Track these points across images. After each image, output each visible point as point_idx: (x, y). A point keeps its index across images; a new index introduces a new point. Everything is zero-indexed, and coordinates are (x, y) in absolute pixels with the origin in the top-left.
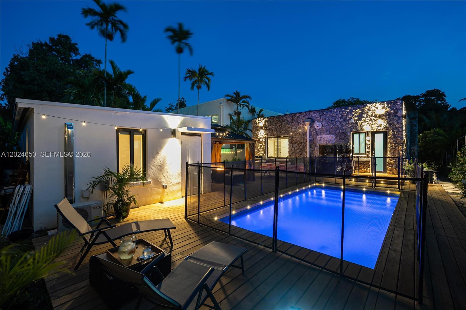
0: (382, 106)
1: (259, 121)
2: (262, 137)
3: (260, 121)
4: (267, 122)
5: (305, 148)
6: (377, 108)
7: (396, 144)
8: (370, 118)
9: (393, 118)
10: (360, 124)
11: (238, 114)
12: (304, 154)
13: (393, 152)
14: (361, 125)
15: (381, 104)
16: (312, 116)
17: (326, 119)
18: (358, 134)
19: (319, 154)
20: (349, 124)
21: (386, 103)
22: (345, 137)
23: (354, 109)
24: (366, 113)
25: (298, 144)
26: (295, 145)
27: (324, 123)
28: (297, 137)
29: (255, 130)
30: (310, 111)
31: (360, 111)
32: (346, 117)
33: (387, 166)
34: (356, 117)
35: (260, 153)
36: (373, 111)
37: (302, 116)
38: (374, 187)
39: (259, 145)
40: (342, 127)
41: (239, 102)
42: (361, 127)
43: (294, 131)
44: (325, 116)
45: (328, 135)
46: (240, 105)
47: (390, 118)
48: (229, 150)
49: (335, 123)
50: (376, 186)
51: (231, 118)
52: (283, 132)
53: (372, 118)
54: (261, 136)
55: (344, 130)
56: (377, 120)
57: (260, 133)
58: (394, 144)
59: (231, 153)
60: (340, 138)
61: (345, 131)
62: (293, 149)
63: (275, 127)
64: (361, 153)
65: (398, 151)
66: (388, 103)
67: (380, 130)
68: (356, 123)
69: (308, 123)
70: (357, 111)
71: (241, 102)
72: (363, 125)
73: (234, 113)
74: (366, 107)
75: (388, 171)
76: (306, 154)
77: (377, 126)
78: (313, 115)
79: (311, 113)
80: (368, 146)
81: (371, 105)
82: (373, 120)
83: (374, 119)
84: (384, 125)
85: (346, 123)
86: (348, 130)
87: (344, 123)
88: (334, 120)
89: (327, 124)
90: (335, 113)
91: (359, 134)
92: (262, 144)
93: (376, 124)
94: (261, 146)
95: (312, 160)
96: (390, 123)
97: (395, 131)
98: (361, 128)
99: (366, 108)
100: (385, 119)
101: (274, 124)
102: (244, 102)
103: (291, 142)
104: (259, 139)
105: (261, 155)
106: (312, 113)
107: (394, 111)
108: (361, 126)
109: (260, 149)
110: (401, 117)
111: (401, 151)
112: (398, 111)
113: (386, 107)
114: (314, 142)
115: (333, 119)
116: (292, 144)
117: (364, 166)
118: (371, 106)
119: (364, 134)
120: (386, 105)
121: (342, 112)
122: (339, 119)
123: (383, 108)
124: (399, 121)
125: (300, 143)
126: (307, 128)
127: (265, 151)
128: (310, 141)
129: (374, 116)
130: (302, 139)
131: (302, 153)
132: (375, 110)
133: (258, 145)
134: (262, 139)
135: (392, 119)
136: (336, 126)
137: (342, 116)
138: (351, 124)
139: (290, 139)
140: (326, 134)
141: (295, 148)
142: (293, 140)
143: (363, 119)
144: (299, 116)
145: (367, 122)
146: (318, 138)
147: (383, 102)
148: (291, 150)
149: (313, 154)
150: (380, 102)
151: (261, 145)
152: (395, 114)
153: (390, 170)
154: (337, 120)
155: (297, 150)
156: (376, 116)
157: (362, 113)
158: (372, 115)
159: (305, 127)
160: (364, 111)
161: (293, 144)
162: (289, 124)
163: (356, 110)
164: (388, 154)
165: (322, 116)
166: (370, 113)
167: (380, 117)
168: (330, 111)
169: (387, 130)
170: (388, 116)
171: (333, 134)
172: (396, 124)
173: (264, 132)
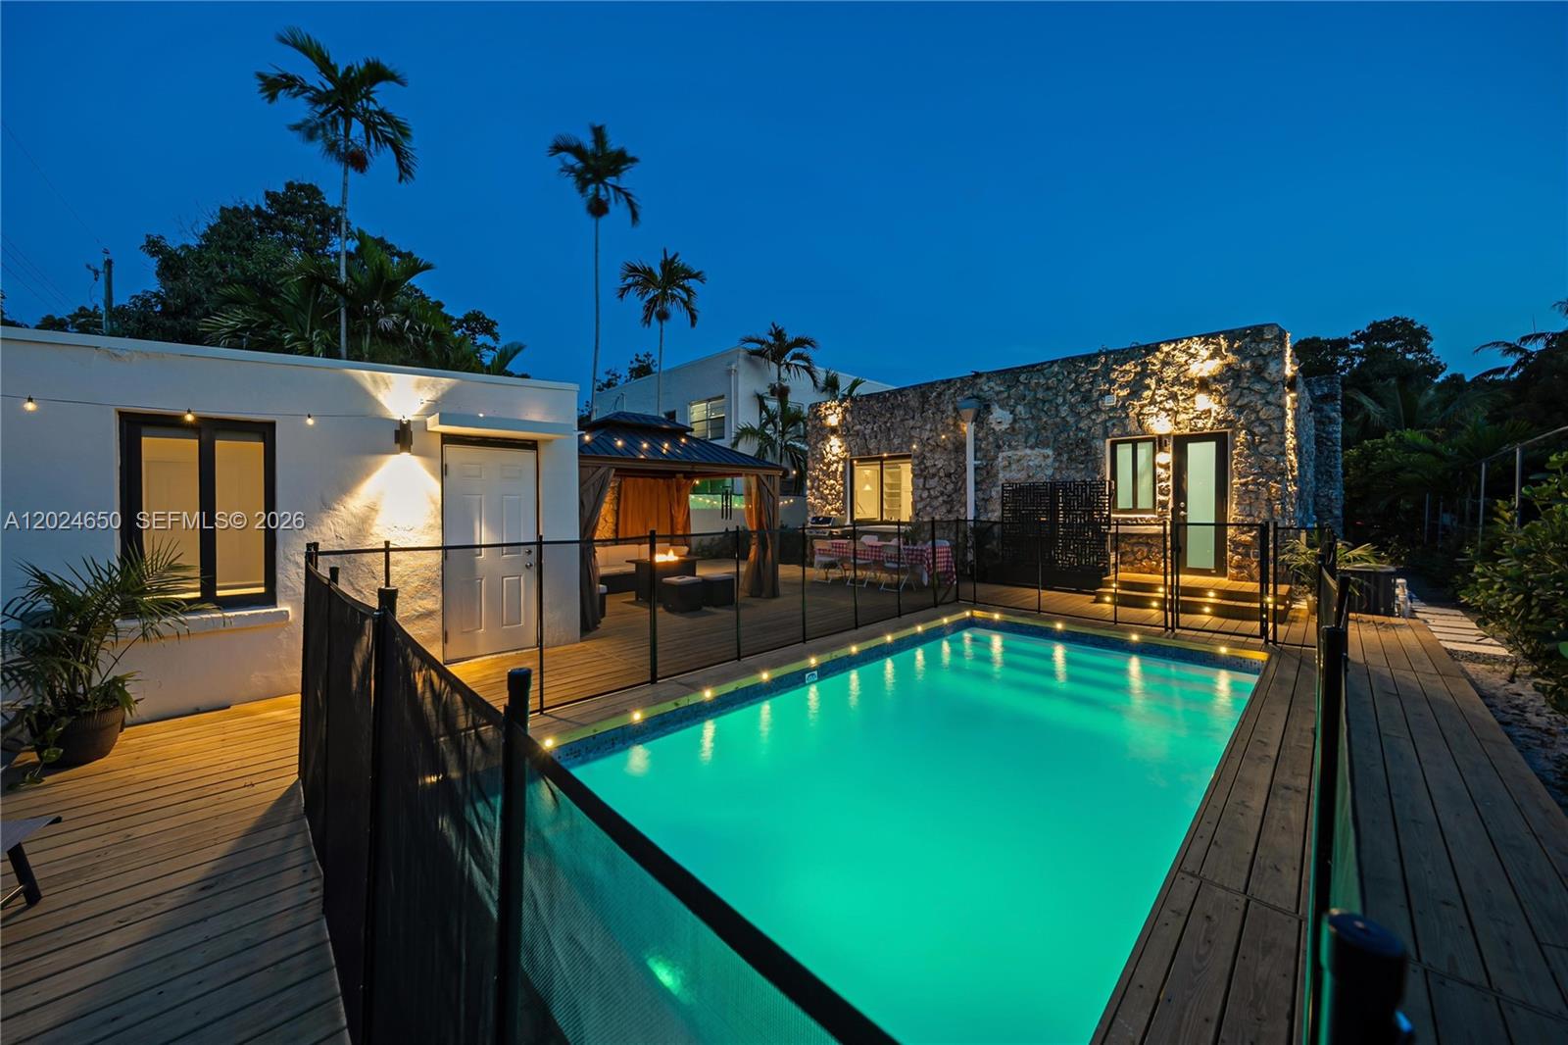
0: (1212, 347)
1: (826, 409)
2: (835, 458)
3: (830, 412)
4: (851, 412)
5: (962, 492)
6: (1193, 356)
7: (1261, 474)
8: (1171, 389)
9: (1248, 388)
10: (1137, 410)
11: (781, 393)
12: (958, 511)
13: (1250, 504)
14: (1139, 414)
15: (1206, 343)
16: (981, 390)
17: (1024, 400)
18: (1130, 445)
19: (1003, 510)
20: (1098, 410)
21: (1224, 339)
22: (1087, 454)
23: (1116, 362)
24: (1155, 374)
25: (940, 478)
26: (932, 483)
27: (1020, 408)
28: (936, 456)
29: (815, 436)
30: (977, 375)
31: (1136, 367)
32: (1090, 391)
33: (1229, 553)
34: (1121, 387)
35: (830, 508)
36: (1182, 366)
37: (952, 391)
38: (1173, 631)
39: (827, 482)
40: (1077, 422)
41: (783, 357)
42: (1139, 421)
43: (928, 439)
44: (1022, 388)
45: (1032, 448)
46: (788, 365)
47: (1237, 388)
49: (1053, 409)
50: (1178, 627)
51: (763, 407)
52: (896, 441)
53: (1175, 389)
54: (833, 456)
55: (1083, 431)
56: (1193, 396)
57: (831, 447)
58: (1251, 477)
60: (1069, 458)
61: (1088, 435)
62: (925, 494)
63: (873, 429)
64: (1139, 507)
65: (1269, 500)
66: (1231, 336)
67: (1205, 431)
68: (1124, 407)
69: (969, 413)
70: (1127, 367)
71: (788, 358)
72: (1145, 414)
73: (769, 390)
74: (1158, 354)
75: (1231, 571)
76: (962, 510)
77: (1194, 418)
78: (987, 387)
79: (978, 381)
80: (1164, 484)
81: (1173, 345)
82: (1180, 398)
83: (1182, 394)
84: (1218, 414)
85: (1089, 409)
86: (1098, 430)
87: (1084, 409)
88: (1051, 401)
89: (1031, 413)
90: (1054, 377)
91: (1135, 443)
92: (837, 482)
93: (1191, 411)
94: (832, 485)
95: (982, 530)
96: (1238, 404)
97: (1256, 430)
98: (1140, 424)
99: (1155, 357)
100: (1222, 391)
101: (869, 420)
102: (796, 357)
103: (920, 474)
104: (829, 465)
105: (832, 513)
106: (984, 379)
107: (1253, 364)
108: (1141, 417)
109: (830, 494)
110: (1277, 383)
111: (1278, 499)
112: (1267, 364)
113: (1223, 350)
114: (988, 473)
115: (1050, 398)
116: (922, 480)
117: (1149, 551)
118: (1174, 349)
119: (1149, 445)
120: (1224, 344)
121: (1078, 373)
122: (1068, 396)
123: (1212, 357)
124: (1271, 398)
125: (946, 476)
126: (968, 429)
127: (844, 502)
128: (977, 468)
129: (1185, 382)
130: (952, 463)
131: (952, 507)
132: (1186, 361)
133: (824, 483)
134: (835, 465)
135: (1245, 391)
136: (1058, 419)
137: (1077, 385)
138: (1104, 412)
139: (916, 462)
140: (1026, 447)
141: (932, 492)
142: (926, 468)
143: (1147, 393)
144: (944, 390)
145: (1161, 402)
146: (1000, 459)
147: (1215, 335)
148: (919, 499)
149: (986, 509)
150: (1203, 336)
151: (832, 482)
152: (1258, 373)
153: (1239, 567)
154: (1060, 400)
155: (936, 497)
156: (1189, 383)
157: (1143, 374)
158: (1177, 379)
159: (962, 424)
160: (1150, 367)
161: (925, 478)
162: (913, 418)
163: (1121, 366)
164: (1233, 513)
165: (1014, 386)
166: (1170, 373)
167: (1204, 385)
168: (1038, 370)
169: (1229, 431)
170: (1231, 381)
171: (1046, 446)
172: (1259, 407)
173: (840, 444)
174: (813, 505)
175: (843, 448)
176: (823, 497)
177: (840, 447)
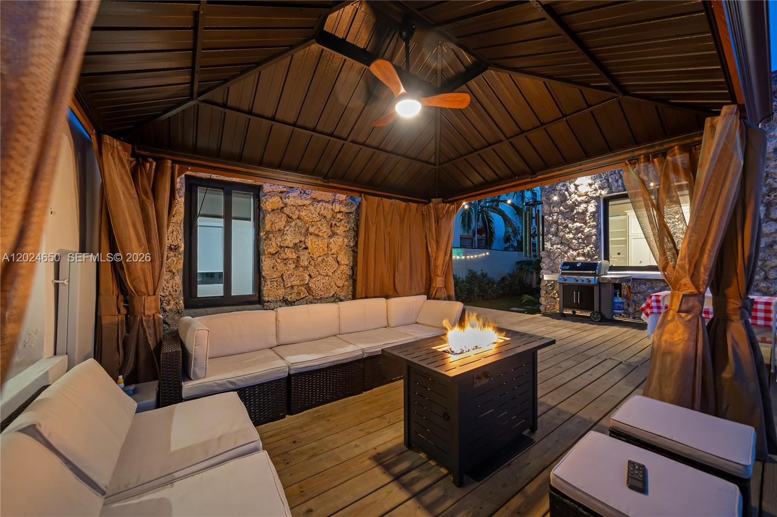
2: (583, 198)
35: (575, 253)
39: (570, 225)
48: (459, 250)
54: (580, 196)
57: (576, 186)
59: (463, 257)
92: (585, 223)
94: (578, 229)
104: (576, 204)
105: (578, 259)
109: (574, 238)
127: (597, 246)
133: (567, 226)
134: (583, 206)
151: (578, 224)
173: (590, 181)
174: (549, 253)
175: (596, 185)
176: (567, 243)
177: (590, 185)
